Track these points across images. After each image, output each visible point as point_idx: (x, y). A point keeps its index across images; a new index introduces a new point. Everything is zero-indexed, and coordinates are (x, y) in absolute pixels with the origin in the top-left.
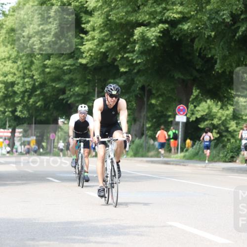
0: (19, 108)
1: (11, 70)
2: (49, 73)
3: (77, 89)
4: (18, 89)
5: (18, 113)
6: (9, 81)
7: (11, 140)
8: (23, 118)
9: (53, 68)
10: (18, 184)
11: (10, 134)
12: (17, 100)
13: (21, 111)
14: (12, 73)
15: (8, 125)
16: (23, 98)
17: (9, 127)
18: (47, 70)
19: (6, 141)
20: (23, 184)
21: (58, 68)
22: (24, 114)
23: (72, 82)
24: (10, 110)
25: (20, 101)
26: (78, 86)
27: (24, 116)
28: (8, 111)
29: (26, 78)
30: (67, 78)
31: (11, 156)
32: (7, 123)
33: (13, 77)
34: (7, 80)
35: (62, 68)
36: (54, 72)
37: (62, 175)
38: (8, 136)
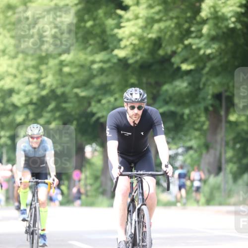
2: (70, 74)
6: (6, 87)
7: (11, 182)
9: (76, 67)
14: (11, 75)
15: (5, 159)
16: (27, 115)
21: (82, 66)
23: (105, 89)
24: (8, 134)
25: (24, 120)
28: (4, 136)
32: (5, 155)
33: (12, 81)
34: (3, 86)
35: (90, 67)
36: (76, 73)
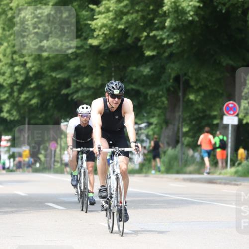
0: (6, 107)
2: (48, 58)
3: (86, 80)
4: (5, 80)
5: (5, 114)
8: (12, 121)
10: (6, 213)
13: (8, 111)
16: (11, 93)
18: (45, 54)
20: (13, 212)
22: (13, 116)
23: (78, 72)
25: (8, 98)
26: (87, 76)
27: (12, 118)
29: (15, 66)
30: (72, 65)
36: (53, 57)
37: (66, 199)
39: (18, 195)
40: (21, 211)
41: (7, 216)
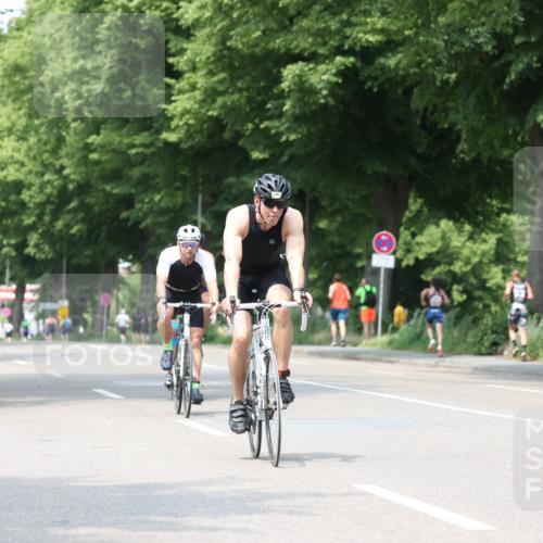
0: (33, 238)
1: (16, 155)
2: (97, 163)
3: (157, 198)
4: (31, 196)
5: (30, 250)
6: (10, 178)
7: (16, 308)
8: (42, 261)
9: (107, 152)
10: (30, 404)
11: (12, 296)
12: (28, 221)
13: (37, 246)
14: (15, 162)
15: (8, 276)
16: (40, 217)
17: (12, 279)
18: (94, 156)
19: (6, 309)
20: (41, 403)
21: (114, 151)
22: (44, 253)
23: (146, 183)
24: (13, 242)
25: (34, 223)
26: (159, 191)
27: (43, 257)
28: (9, 245)
29: (46, 173)
30: (136, 173)
31: (15, 341)
32: (8, 271)
33: (18, 171)
34: (5, 177)
35: (125, 152)
36: (107, 161)
37: (124, 383)
38: (8, 300)
39: (49, 376)
40: (54, 402)
41: (32, 409)
